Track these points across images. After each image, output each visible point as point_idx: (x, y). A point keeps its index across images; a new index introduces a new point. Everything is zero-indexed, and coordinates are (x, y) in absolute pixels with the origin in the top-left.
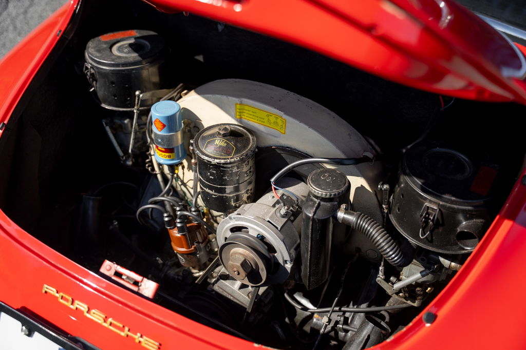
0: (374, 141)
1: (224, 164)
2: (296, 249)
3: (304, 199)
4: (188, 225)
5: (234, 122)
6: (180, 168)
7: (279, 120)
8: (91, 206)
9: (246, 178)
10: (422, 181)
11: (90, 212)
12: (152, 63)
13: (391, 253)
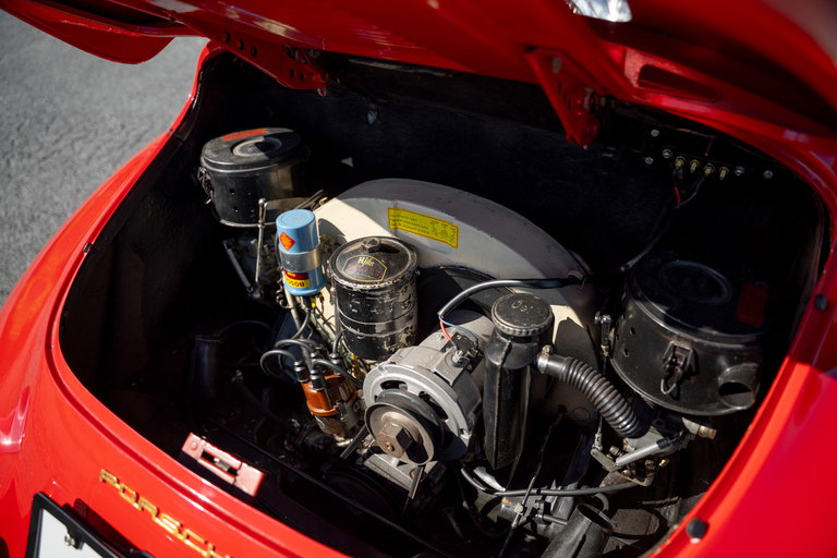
0: (581, 256)
1: (370, 291)
2: (475, 412)
3: (486, 339)
4: (327, 378)
5: (387, 234)
6: (318, 300)
7: (449, 230)
8: (207, 353)
9: (404, 312)
10: (666, 308)
11: (206, 359)
12: (282, 163)
13: (621, 419)
